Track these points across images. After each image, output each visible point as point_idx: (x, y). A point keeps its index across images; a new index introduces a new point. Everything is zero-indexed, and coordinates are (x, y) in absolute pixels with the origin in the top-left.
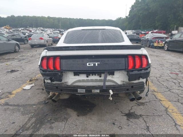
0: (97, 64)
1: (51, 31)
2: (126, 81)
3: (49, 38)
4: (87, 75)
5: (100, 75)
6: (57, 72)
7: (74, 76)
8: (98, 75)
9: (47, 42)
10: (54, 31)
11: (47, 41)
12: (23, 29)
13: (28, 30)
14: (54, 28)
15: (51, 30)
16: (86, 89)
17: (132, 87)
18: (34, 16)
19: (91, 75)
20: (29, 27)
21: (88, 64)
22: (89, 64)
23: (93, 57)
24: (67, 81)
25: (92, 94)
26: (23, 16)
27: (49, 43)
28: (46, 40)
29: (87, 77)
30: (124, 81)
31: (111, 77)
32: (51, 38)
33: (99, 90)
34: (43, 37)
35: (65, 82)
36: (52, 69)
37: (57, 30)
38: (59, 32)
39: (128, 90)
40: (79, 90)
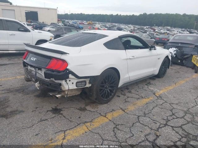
12: (148, 28)
13: (152, 29)
18: (166, 14)
20: (155, 26)
26: (155, 14)
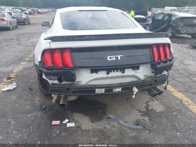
0: (119, 56)
1: (10, 10)
2: (149, 75)
3: (12, 19)
4: (107, 72)
5: (123, 71)
6: (69, 69)
7: (91, 73)
8: (120, 71)
9: (11, 25)
10: (14, 10)
11: (10, 23)
14: (14, 6)
15: (10, 8)
16: (106, 88)
17: (156, 81)
19: (112, 71)
21: (108, 57)
22: (110, 58)
23: (115, 48)
24: (80, 80)
25: (112, 94)
27: (13, 25)
28: (9, 21)
29: (108, 74)
30: (146, 76)
31: (135, 72)
32: (14, 19)
33: (121, 89)
34: (4, 18)
35: (77, 82)
36: (60, 66)
37: (17, 9)
38: (20, 10)
39: (151, 85)
40: (98, 91)
